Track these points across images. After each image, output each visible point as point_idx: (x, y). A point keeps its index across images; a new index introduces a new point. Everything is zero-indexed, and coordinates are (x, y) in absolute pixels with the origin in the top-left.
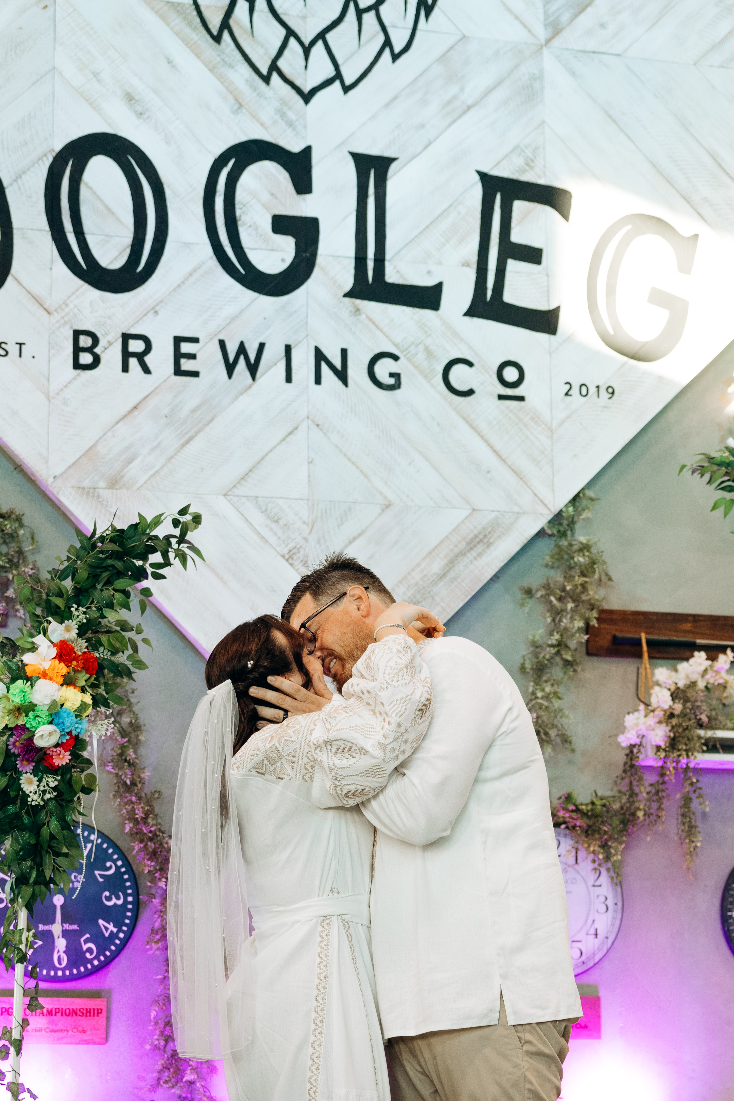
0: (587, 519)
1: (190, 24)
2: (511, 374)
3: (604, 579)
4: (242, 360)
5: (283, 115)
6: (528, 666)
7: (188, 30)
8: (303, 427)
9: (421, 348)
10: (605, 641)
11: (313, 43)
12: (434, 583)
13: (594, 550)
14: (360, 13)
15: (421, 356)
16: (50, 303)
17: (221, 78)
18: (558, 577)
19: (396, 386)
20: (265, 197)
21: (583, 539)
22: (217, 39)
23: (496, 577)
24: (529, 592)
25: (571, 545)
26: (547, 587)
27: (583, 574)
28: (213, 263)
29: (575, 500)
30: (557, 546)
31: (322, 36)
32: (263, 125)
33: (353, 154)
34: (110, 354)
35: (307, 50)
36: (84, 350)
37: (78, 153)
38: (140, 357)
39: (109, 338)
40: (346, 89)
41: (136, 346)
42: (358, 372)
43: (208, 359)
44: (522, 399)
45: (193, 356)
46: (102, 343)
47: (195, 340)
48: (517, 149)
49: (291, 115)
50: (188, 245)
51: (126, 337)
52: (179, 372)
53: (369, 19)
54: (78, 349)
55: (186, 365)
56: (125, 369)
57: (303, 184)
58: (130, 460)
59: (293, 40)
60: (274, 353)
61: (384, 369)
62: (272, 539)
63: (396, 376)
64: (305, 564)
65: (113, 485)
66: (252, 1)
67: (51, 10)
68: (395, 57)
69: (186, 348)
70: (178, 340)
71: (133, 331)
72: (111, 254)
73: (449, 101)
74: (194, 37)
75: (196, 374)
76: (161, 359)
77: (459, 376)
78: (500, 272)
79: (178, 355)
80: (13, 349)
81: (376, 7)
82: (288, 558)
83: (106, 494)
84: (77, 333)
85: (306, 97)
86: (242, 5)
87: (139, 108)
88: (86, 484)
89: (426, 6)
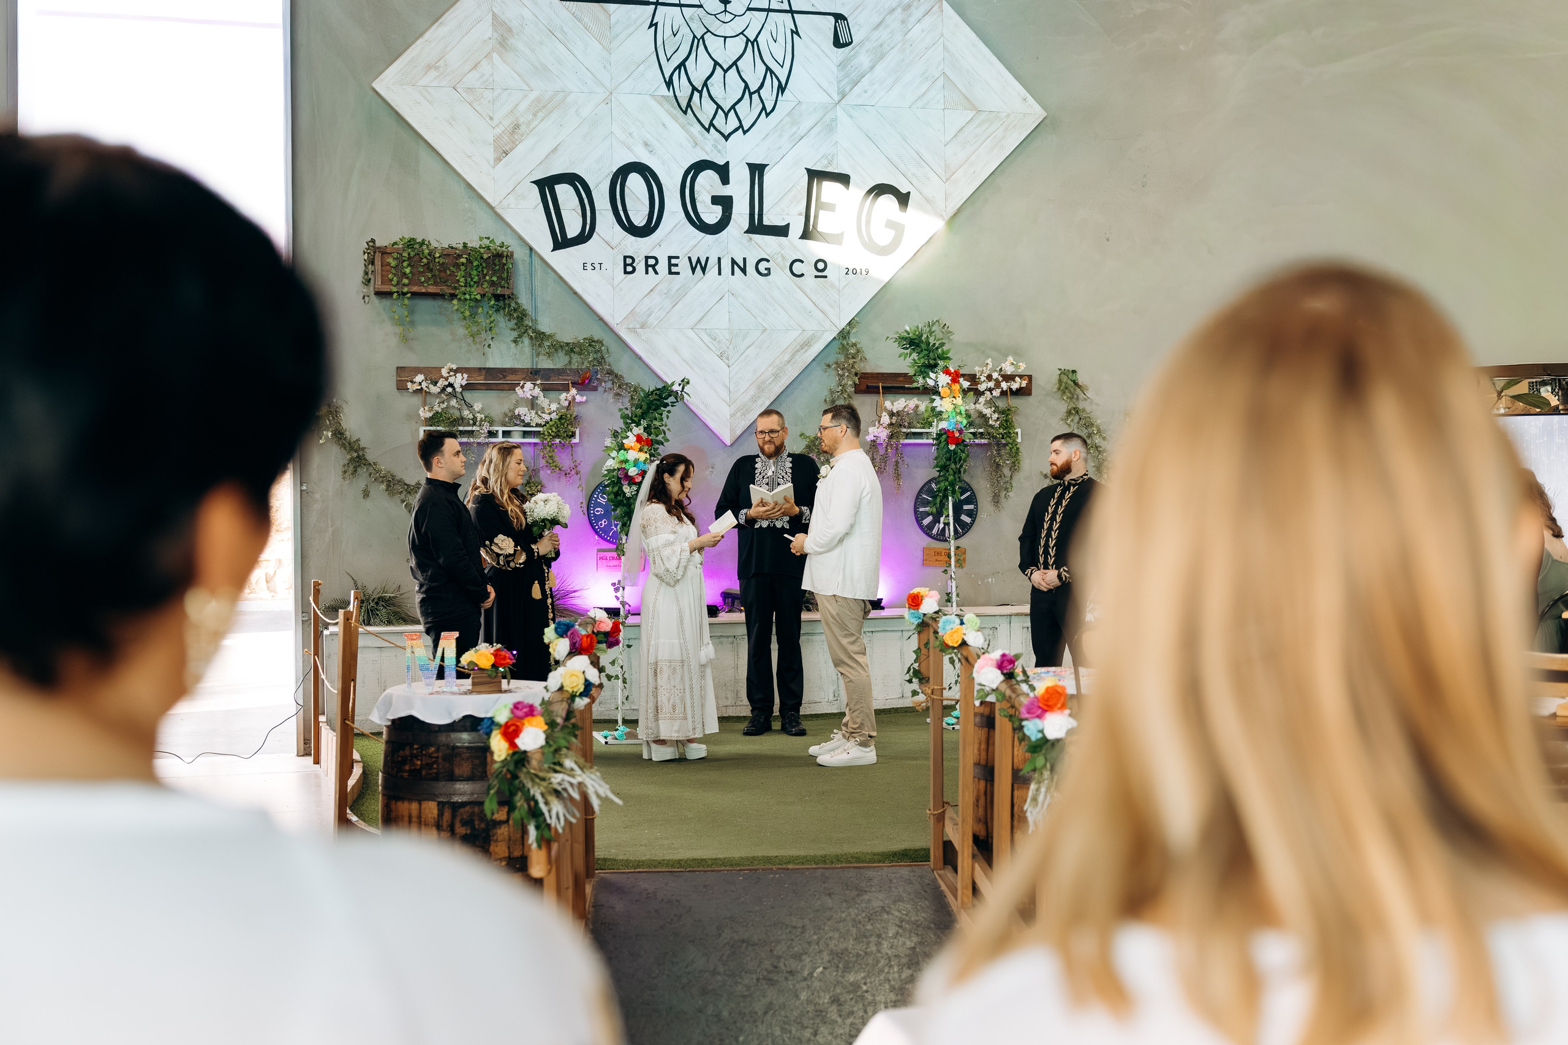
0: (855, 333)
1: (673, 106)
2: (821, 266)
3: (863, 359)
4: (698, 265)
5: (716, 147)
6: (828, 399)
7: (671, 109)
8: (727, 295)
9: (780, 255)
10: (863, 387)
11: (729, 111)
12: (785, 365)
13: (858, 346)
14: (751, 94)
15: (780, 259)
16: (613, 244)
17: (687, 131)
18: (842, 358)
19: (768, 274)
20: (708, 187)
21: (854, 341)
22: (685, 112)
23: (814, 360)
24: (829, 366)
25: (848, 344)
26: (837, 363)
27: (853, 358)
28: (685, 220)
29: (849, 324)
30: (843, 345)
31: (733, 107)
32: (706, 153)
33: (749, 165)
34: (640, 266)
35: (726, 115)
36: (629, 265)
37: (623, 172)
38: (653, 266)
39: (639, 259)
40: (745, 132)
41: (651, 262)
42: (751, 268)
43: (683, 266)
44: (826, 277)
45: (676, 265)
46: (637, 261)
47: (678, 257)
48: (825, 156)
49: (720, 147)
50: (674, 213)
51: (647, 258)
52: (670, 273)
53: (755, 97)
54: (626, 265)
55: (674, 269)
56: (647, 273)
57: (725, 180)
58: (650, 315)
59: (720, 110)
60: (713, 262)
61: (762, 266)
62: (713, 348)
63: (768, 269)
64: (728, 359)
65: (642, 327)
66: (700, 92)
67: (609, 105)
68: (767, 115)
69: (673, 261)
70: (670, 258)
71: (650, 255)
72: (640, 220)
73: (793, 135)
74: (675, 112)
75: (678, 273)
76: (662, 267)
77: (797, 268)
78: (816, 217)
79: (670, 265)
80: (597, 266)
81: (758, 91)
82: (721, 356)
83: (640, 331)
84: (625, 257)
85: (726, 138)
86: (696, 95)
87: (650, 149)
88: (631, 326)
89: (782, 89)
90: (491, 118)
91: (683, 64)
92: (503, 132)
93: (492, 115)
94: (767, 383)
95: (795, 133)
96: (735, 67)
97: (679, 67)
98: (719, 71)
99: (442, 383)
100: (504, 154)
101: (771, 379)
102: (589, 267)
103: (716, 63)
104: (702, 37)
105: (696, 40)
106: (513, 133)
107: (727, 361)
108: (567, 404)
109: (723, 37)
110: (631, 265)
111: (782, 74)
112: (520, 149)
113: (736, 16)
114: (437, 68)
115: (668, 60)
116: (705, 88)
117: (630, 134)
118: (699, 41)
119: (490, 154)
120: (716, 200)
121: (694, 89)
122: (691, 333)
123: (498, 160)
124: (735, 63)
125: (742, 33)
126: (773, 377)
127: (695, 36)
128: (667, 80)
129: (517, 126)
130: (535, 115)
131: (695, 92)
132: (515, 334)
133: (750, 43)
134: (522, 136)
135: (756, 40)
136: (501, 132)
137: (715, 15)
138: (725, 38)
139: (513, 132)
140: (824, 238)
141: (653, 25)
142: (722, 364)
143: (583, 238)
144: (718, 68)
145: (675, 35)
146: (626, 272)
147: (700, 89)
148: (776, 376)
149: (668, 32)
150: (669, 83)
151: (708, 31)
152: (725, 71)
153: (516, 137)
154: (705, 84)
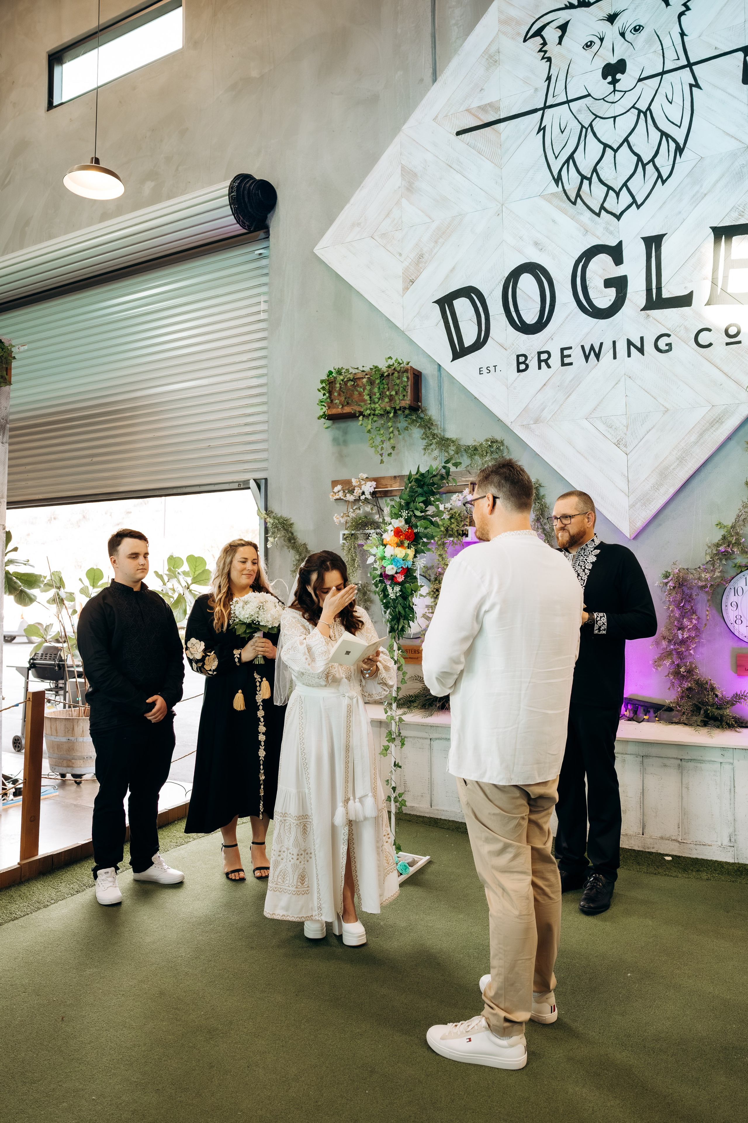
1: (562, 201)
2: (732, 331)
4: (592, 352)
5: (607, 229)
7: (560, 204)
8: (623, 378)
9: (681, 327)
11: (620, 189)
15: (682, 332)
16: (506, 345)
19: (669, 350)
20: (600, 272)
22: (575, 203)
28: (577, 309)
31: (625, 184)
32: (597, 237)
33: (643, 238)
34: (533, 363)
35: (618, 194)
36: (522, 363)
37: (515, 275)
38: (546, 361)
39: (532, 355)
40: (638, 207)
41: (544, 356)
42: (649, 347)
43: (577, 356)
44: (739, 342)
45: (569, 356)
46: (529, 358)
47: (570, 348)
48: (734, 208)
49: (612, 228)
50: (565, 304)
51: (539, 353)
52: (563, 364)
53: (650, 167)
54: (519, 363)
55: (567, 360)
56: (540, 368)
57: (618, 260)
58: (543, 410)
59: (611, 192)
60: (607, 347)
61: (662, 344)
62: (609, 436)
63: (669, 345)
64: (626, 446)
65: (537, 421)
66: (590, 180)
67: (501, 215)
68: (664, 182)
69: (566, 353)
70: (562, 350)
71: (542, 350)
72: (530, 317)
73: (694, 196)
74: (564, 205)
75: (571, 364)
76: (555, 360)
77: (704, 338)
78: (726, 277)
79: (563, 357)
80: (492, 369)
81: (652, 160)
82: (617, 445)
83: (533, 426)
84: (518, 356)
85: (618, 217)
86: (586, 182)
87: (540, 247)
88: (525, 423)
89: (680, 150)
90: (400, 255)
91: (571, 157)
92: (410, 264)
93: (401, 252)
94: (671, 468)
95: (698, 192)
96: (626, 143)
97: (567, 161)
98: (609, 152)
99: (357, 492)
100: (411, 283)
101: (676, 464)
102: (485, 371)
103: (606, 146)
104: (591, 125)
105: (584, 130)
106: (418, 263)
107: (624, 449)
108: (460, 504)
109: (612, 117)
110: (524, 363)
111: (679, 135)
112: (424, 275)
113: (625, 92)
114: (359, 224)
115: (556, 158)
116: (595, 174)
117: (521, 238)
118: (587, 129)
119: (399, 285)
120: (608, 283)
121: (583, 177)
122: (585, 423)
123: (406, 289)
124: (626, 140)
125: (633, 107)
126: (678, 462)
127: (583, 127)
128: (556, 177)
129: (421, 256)
130: (436, 242)
131: (585, 180)
132: (424, 442)
133: (642, 115)
134: (425, 263)
135: (649, 109)
136: (408, 264)
137: (603, 99)
138: (615, 118)
139: (418, 261)
140: (736, 299)
141: (542, 129)
142: (618, 454)
143: (478, 345)
144: (608, 151)
145: (562, 132)
146: (519, 371)
147: (589, 176)
148: (681, 460)
149: (556, 130)
150: (558, 180)
151: (597, 116)
152: (615, 151)
153: (421, 265)
154: (595, 170)
